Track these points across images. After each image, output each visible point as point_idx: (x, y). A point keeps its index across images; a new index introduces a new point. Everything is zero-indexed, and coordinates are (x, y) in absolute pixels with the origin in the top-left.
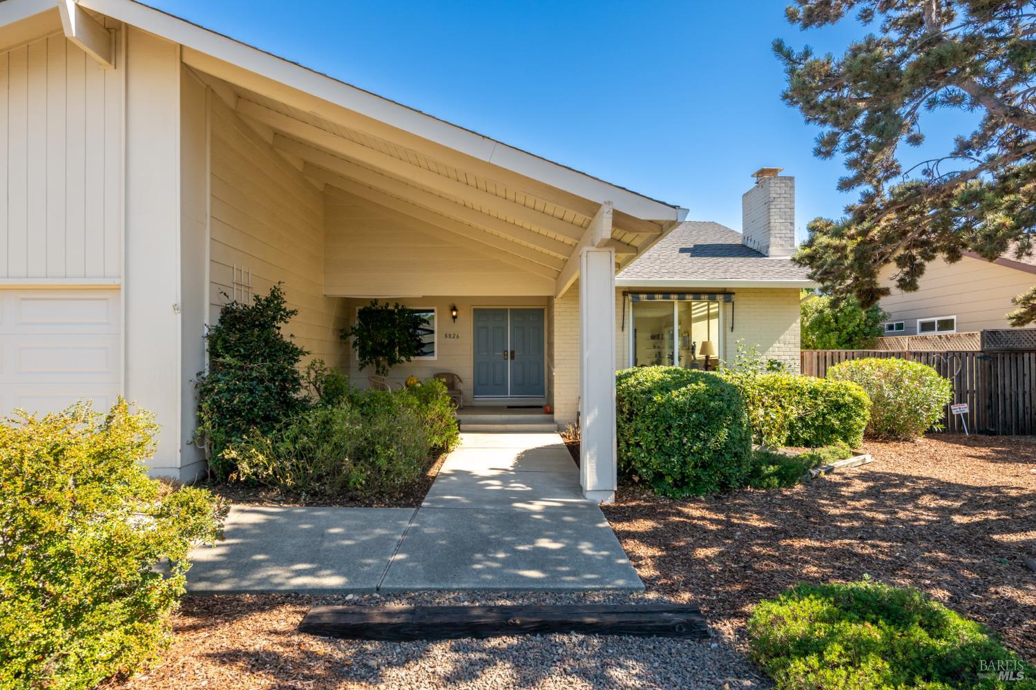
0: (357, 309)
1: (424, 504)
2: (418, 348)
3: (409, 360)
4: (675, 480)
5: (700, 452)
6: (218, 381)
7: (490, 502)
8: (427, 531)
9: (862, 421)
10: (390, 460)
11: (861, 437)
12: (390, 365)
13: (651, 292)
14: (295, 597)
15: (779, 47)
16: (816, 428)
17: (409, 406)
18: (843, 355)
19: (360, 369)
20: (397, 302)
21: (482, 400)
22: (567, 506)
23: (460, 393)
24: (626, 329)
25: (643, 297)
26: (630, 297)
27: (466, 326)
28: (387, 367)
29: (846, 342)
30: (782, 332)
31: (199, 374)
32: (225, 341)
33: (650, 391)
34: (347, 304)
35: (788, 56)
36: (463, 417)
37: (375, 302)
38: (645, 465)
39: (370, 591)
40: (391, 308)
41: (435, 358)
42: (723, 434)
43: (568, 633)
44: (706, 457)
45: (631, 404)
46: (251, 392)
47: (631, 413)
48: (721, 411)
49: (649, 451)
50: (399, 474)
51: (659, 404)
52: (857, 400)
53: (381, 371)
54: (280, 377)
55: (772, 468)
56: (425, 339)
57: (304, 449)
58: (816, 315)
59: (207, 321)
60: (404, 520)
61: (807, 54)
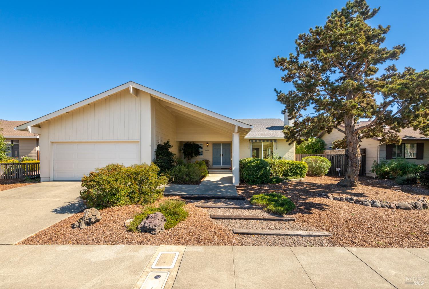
0: (183, 144)
1: (200, 185)
2: (199, 153)
3: (196, 156)
4: (252, 181)
5: (257, 175)
6: (158, 160)
7: (213, 185)
8: (200, 188)
9: (305, 171)
10: (193, 176)
11: (305, 175)
12: (192, 158)
13: (256, 140)
14: (179, 195)
15: (275, 90)
16: (293, 173)
17: (197, 166)
18: (304, 155)
19: (184, 159)
20: (193, 142)
21: (215, 167)
22: (228, 186)
23: (209, 165)
24: (250, 149)
25: (254, 141)
26: (251, 141)
27: (211, 148)
28: (191, 158)
29: (315, 152)
30: (290, 150)
31: (154, 159)
32: (159, 152)
33: (247, 163)
34: (181, 143)
35: (277, 92)
36: (209, 170)
37: (188, 142)
38: (246, 178)
39: (191, 194)
40: (192, 143)
41: (203, 156)
42: (262, 172)
43: (223, 199)
44: (258, 176)
45: (243, 166)
46: (165, 163)
47: (243, 167)
48: (262, 167)
49: (247, 175)
50: (195, 179)
51: (249, 166)
52: (304, 166)
53: (190, 159)
54: (170, 160)
55: (275, 180)
56: (200, 150)
57: (176, 174)
58: (307, 144)
59: (155, 148)
60: (197, 187)
61: (281, 92)
